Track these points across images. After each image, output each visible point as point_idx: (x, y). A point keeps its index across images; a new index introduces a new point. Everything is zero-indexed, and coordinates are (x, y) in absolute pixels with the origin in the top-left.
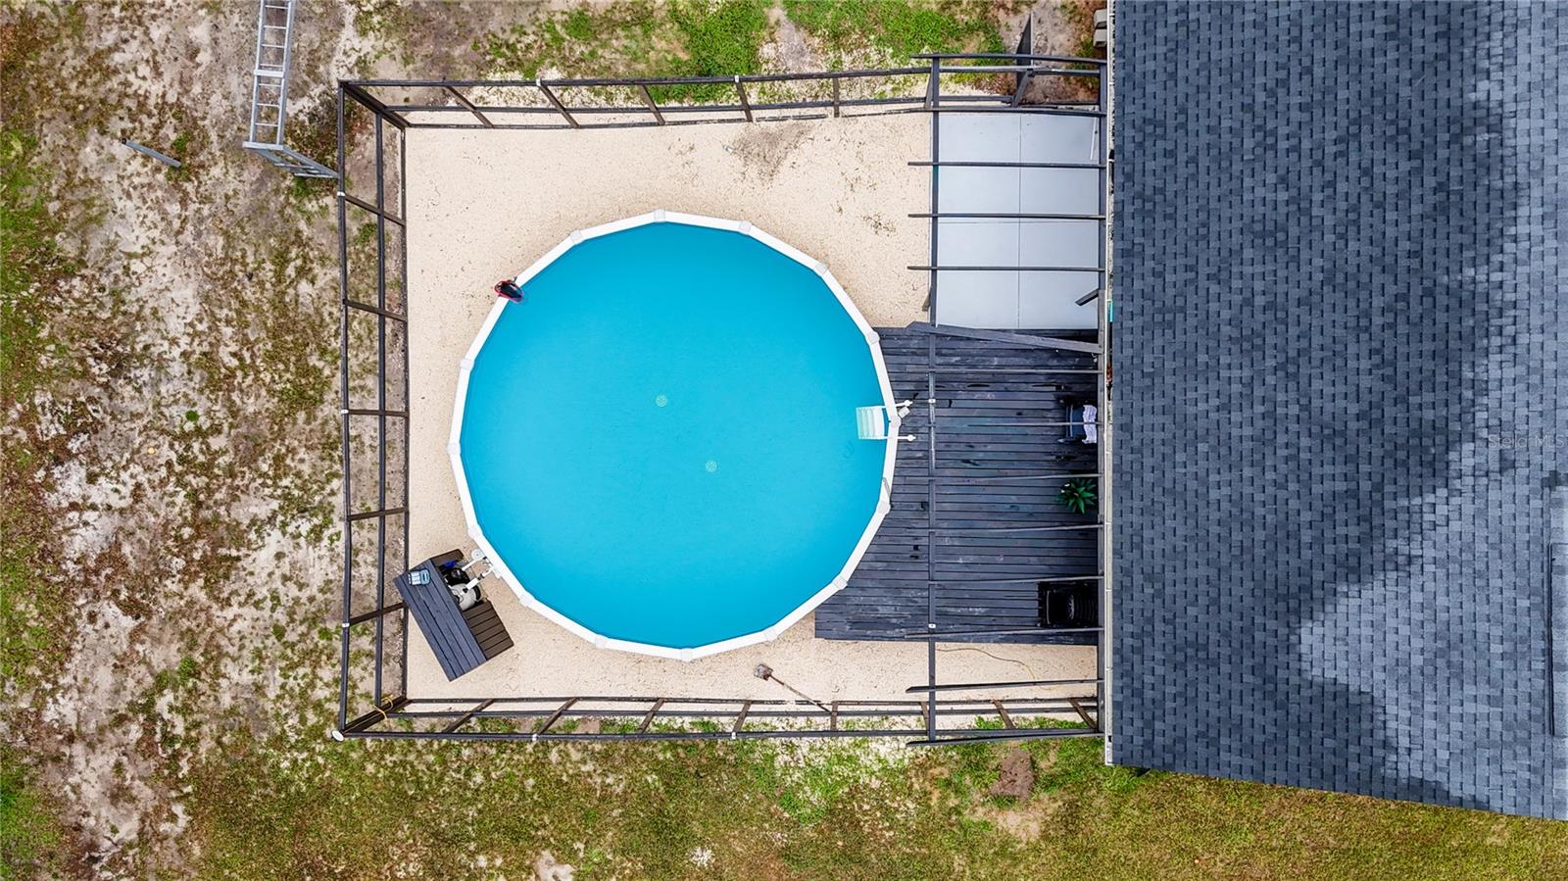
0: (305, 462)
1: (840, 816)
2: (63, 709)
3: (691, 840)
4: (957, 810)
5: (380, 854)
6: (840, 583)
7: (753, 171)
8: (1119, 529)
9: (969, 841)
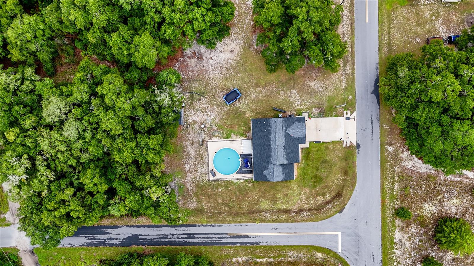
0: (202, 163)
2: (186, 181)
3: (229, 187)
5: (208, 189)
6: (238, 170)
9: (247, 186)
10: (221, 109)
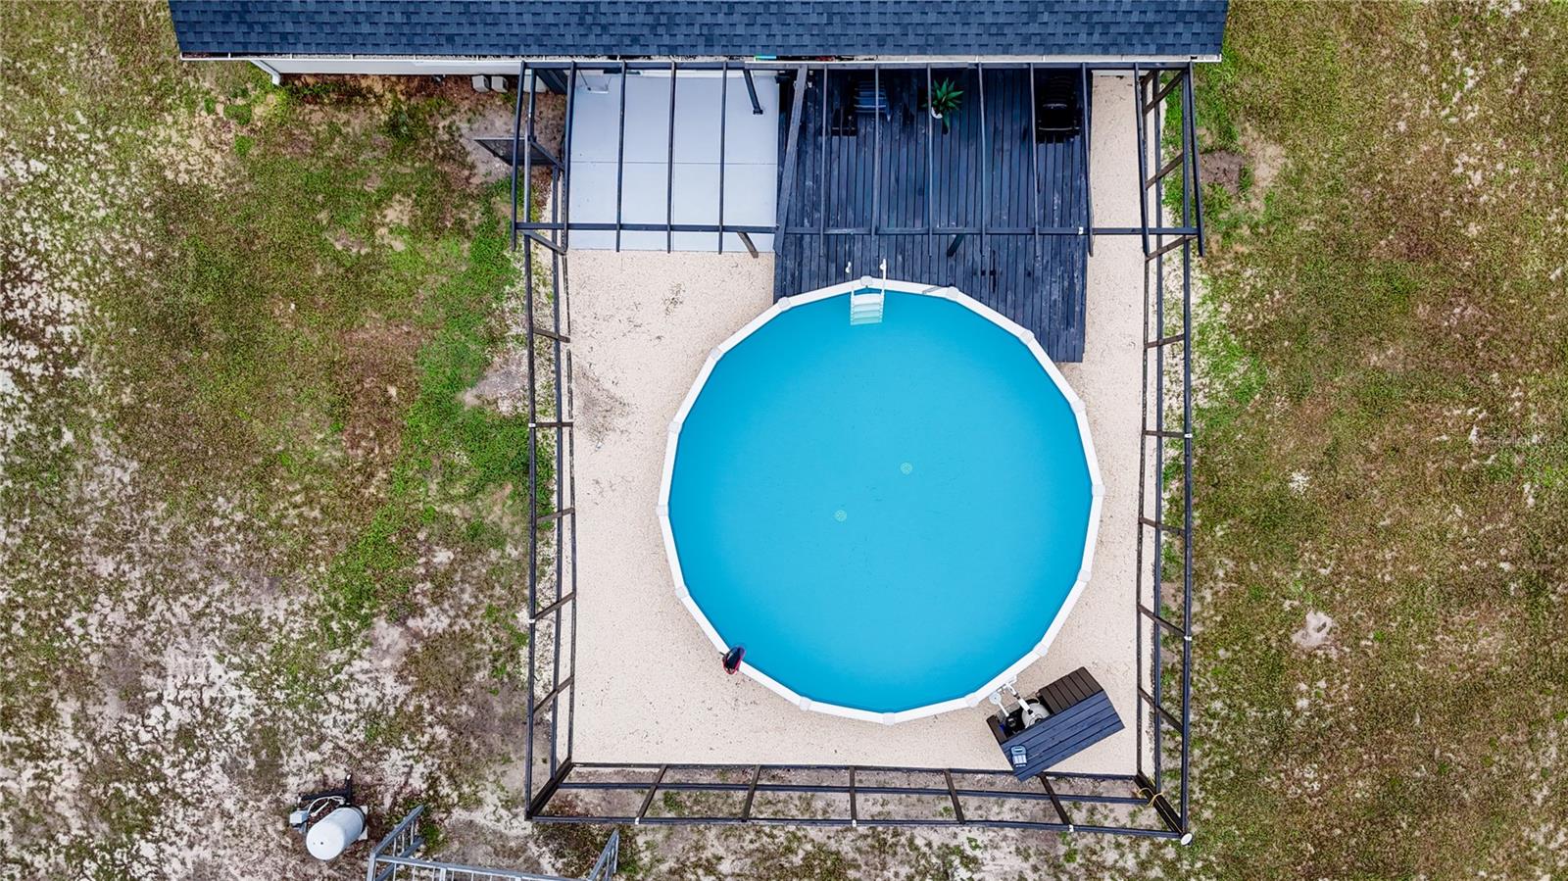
0: (898, 871)
1: (1259, 343)
3: (1282, 493)
4: (1253, 227)
5: (1295, 807)
6: (1027, 337)
7: (619, 422)
8: (983, 48)
9: (1284, 215)
10: (113, 541)
